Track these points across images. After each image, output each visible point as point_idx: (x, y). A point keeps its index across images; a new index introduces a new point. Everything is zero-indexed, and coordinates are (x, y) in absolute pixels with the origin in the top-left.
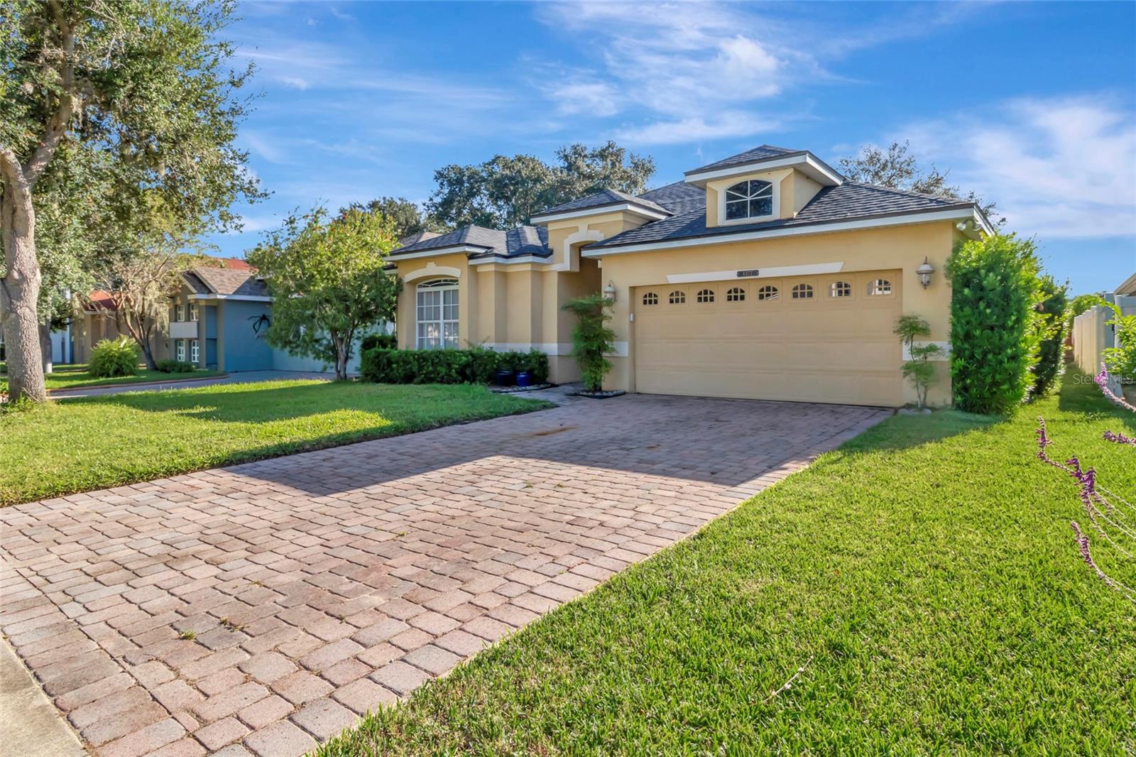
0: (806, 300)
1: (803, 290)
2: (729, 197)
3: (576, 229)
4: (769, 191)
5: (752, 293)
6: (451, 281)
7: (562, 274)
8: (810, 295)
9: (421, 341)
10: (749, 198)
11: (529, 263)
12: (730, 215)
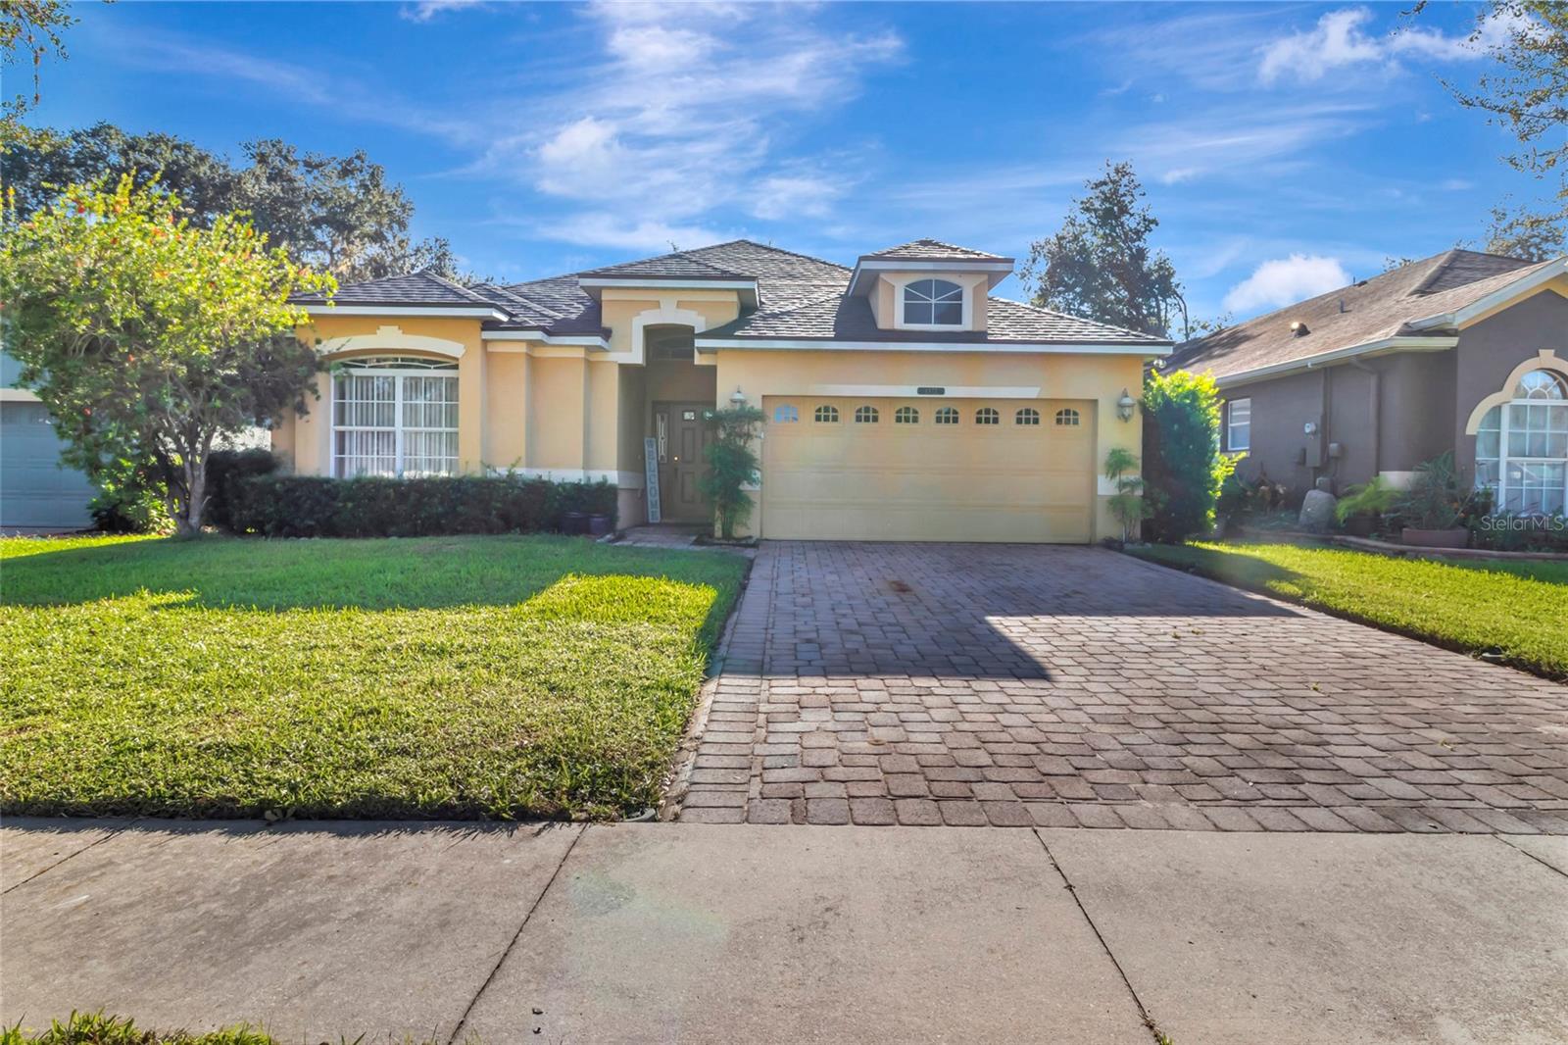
0: (991, 426)
1: (987, 415)
2: (908, 296)
3: (657, 305)
4: (959, 296)
5: (927, 415)
6: (425, 361)
7: (625, 369)
8: (996, 421)
9: (340, 463)
10: (933, 301)
11: (581, 346)
12: (911, 315)
